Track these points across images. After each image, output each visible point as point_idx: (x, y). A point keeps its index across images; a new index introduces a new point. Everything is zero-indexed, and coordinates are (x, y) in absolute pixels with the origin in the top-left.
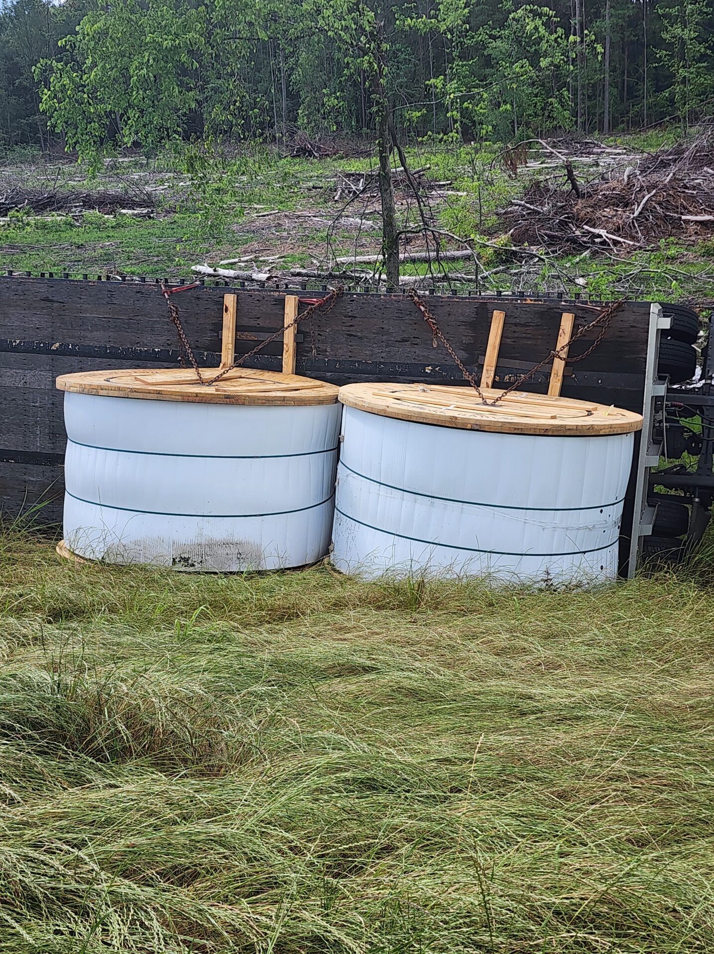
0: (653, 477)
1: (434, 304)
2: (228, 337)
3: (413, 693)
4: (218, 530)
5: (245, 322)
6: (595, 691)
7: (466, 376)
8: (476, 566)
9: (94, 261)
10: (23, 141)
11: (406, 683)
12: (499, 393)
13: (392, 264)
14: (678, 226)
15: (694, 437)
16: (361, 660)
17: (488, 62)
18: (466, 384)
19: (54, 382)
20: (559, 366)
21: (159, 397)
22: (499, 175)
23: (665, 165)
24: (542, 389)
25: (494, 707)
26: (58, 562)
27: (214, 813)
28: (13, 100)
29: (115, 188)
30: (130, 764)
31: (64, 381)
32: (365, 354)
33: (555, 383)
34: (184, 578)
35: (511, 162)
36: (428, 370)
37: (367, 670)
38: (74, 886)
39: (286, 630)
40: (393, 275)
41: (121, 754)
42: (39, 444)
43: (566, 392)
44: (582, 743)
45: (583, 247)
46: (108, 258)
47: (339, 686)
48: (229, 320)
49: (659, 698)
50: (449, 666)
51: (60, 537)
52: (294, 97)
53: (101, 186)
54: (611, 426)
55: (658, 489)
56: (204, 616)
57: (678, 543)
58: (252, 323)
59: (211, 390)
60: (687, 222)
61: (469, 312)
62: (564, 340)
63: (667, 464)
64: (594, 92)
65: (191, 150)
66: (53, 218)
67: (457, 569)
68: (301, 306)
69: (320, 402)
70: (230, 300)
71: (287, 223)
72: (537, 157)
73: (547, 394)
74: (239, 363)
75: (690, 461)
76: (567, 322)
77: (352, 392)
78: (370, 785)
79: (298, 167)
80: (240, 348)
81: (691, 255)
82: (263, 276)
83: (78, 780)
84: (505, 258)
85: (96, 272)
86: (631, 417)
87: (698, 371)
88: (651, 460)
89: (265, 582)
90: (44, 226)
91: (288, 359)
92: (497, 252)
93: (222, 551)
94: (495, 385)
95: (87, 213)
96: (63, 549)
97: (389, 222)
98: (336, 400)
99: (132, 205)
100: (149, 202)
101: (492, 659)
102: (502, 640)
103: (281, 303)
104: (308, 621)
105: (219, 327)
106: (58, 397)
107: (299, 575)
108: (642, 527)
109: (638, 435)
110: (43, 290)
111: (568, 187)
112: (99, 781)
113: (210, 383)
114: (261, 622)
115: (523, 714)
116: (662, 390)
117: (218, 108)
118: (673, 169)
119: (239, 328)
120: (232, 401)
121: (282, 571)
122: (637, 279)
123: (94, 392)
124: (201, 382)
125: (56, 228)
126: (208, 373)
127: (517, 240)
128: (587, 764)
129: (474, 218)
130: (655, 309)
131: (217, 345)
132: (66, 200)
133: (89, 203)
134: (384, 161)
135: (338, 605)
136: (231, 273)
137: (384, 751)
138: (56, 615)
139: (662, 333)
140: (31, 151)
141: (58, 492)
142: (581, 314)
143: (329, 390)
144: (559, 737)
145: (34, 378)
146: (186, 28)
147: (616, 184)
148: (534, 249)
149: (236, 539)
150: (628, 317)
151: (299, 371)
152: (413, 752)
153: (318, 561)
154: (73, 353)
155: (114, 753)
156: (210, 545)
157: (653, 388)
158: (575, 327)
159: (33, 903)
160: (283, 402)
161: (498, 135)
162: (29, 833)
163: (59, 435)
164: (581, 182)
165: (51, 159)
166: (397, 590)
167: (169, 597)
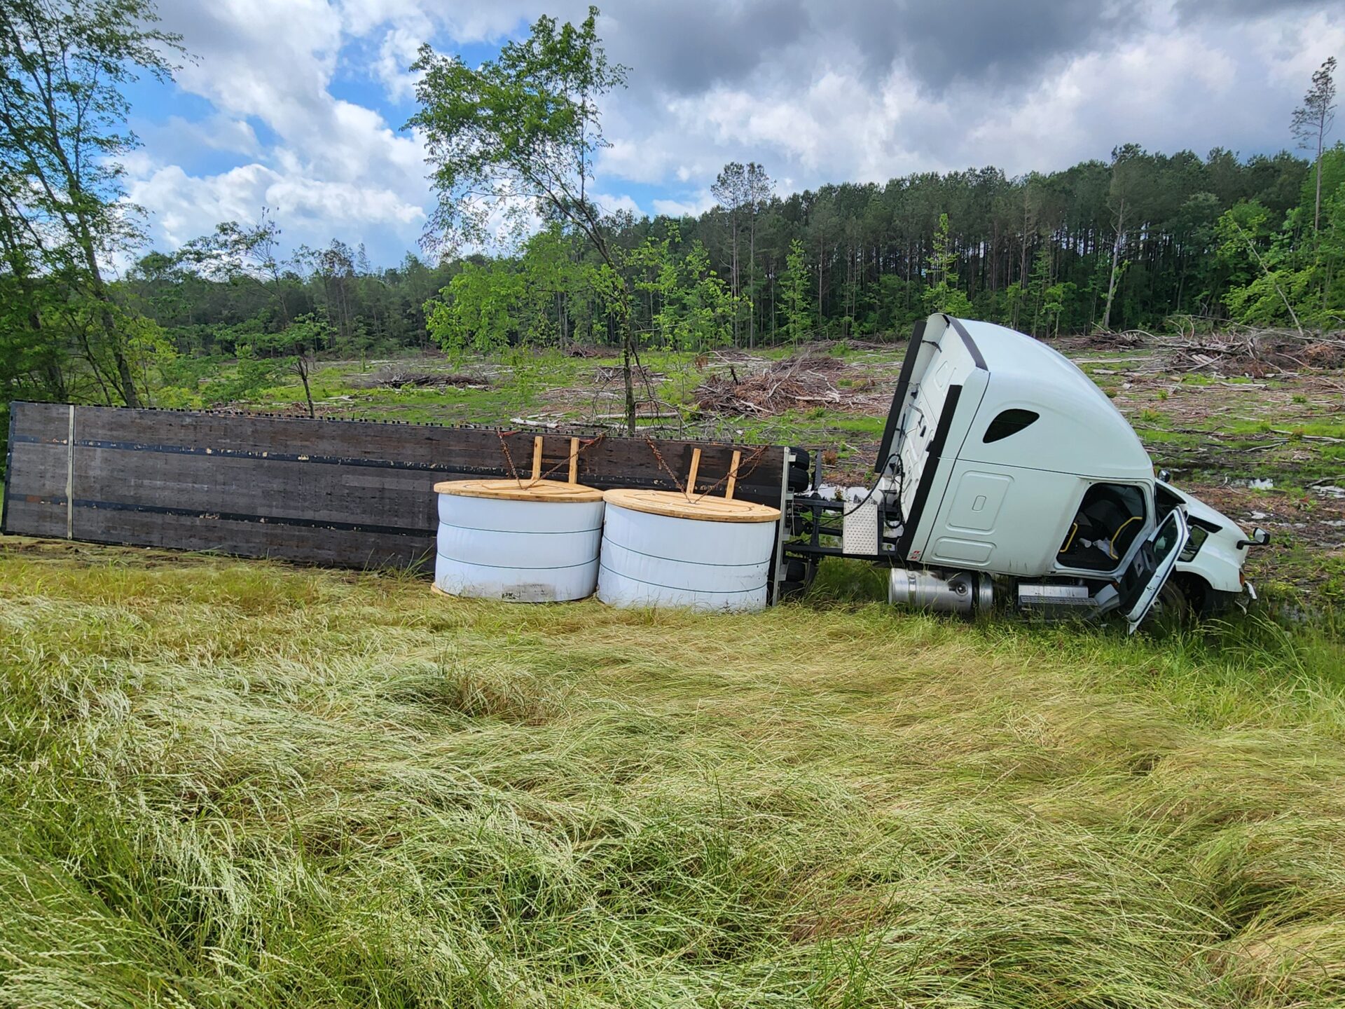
0: (786, 546)
1: (659, 444)
2: (537, 461)
3: (653, 675)
4: (529, 578)
5: (547, 453)
6: (759, 673)
7: (679, 486)
8: (686, 599)
9: (452, 415)
10: (410, 344)
11: (648, 669)
12: (698, 496)
13: (631, 420)
14: (793, 402)
15: (809, 524)
16: (621, 656)
17: (684, 307)
18: (679, 491)
19: (432, 487)
20: (732, 481)
21: (497, 497)
22: (693, 370)
23: (785, 368)
24: (723, 494)
25: (700, 683)
26: (434, 596)
27: (542, 747)
28: (405, 321)
29: (466, 374)
30: (487, 719)
31: (438, 487)
32: (618, 473)
33: (730, 491)
34: (510, 606)
35: (699, 363)
36: (656, 482)
37: (624, 661)
38: (462, 792)
39: (573, 638)
40: (632, 426)
41: (480, 712)
42: (421, 524)
43: (736, 496)
44: (754, 704)
45: (740, 413)
46: (460, 414)
47: (611, 672)
48: (538, 452)
49: (796, 676)
50: (672, 658)
51: (433, 580)
52: (572, 324)
53: (454, 372)
54: (763, 517)
55: (789, 553)
56: (525, 629)
57: (802, 585)
58: (551, 453)
59: (527, 493)
60: (799, 400)
61: (680, 449)
62: (735, 466)
63: (794, 538)
64: (744, 326)
65: (514, 352)
66: (426, 390)
67: (674, 601)
68: (581, 444)
69: (592, 500)
70: (538, 440)
71: (567, 395)
72: (713, 361)
73: (724, 496)
74: (543, 476)
75: (806, 537)
76: (736, 456)
77: (613, 495)
78: (633, 730)
79: (575, 363)
80: (544, 468)
81: (800, 419)
82: (553, 425)
83: (457, 728)
84: (696, 418)
85: (456, 423)
86: (773, 512)
87: (810, 486)
88: (785, 537)
89: (560, 609)
90: (422, 395)
91: (572, 474)
92: (692, 415)
93: (532, 590)
94: (695, 492)
95: (448, 387)
96: (436, 587)
97: (629, 397)
98: (602, 499)
99: (476, 383)
100: (485, 381)
101: (697, 654)
102: (703, 643)
103: (569, 442)
104: (587, 632)
105: (531, 455)
106: (434, 497)
107: (578, 604)
108: (780, 576)
109: (778, 522)
110: (427, 434)
111: (732, 378)
112: (471, 730)
113: (526, 488)
114: (558, 632)
115: (717, 686)
116: (791, 496)
117: (531, 329)
118: (790, 371)
119: (543, 456)
120: (539, 499)
121: (569, 602)
122: (773, 432)
123: (457, 494)
124: (521, 488)
125: (429, 396)
126: (525, 483)
127: (703, 407)
128: (757, 716)
129: (678, 395)
130: (787, 450)
131: (530, 466)
132: (436, 379)
133: (449, 382)
134: (627, 361)
135: (605, 623)
136: (535, 423)
137: (639, 710)
138: (436, 628)
139: (791, 464)
140: (416, 350)
141: (434, 552)
142: (745, 452)
143: (597, 493)
144: (739, 701)
145: (420, 485)
146: (514, 284)
147: (758, 379)
148: (713, 413)
149: (540, 583)
150: (771, 454)
151: (579, 482)
152: (655, 710)
153: (590, 596)
154: (443, 470)
155: (478, 713)
156: (525, 586)
157: (786, 495)
158: (741, 459)
159: (438, 803)
160: (571, 500)
161: (696, 348)
162: (432, 760)
163: (434, 518)
164: (738, 376)
165: (426, 355)
166: (640, 614)
167: (501, 619)
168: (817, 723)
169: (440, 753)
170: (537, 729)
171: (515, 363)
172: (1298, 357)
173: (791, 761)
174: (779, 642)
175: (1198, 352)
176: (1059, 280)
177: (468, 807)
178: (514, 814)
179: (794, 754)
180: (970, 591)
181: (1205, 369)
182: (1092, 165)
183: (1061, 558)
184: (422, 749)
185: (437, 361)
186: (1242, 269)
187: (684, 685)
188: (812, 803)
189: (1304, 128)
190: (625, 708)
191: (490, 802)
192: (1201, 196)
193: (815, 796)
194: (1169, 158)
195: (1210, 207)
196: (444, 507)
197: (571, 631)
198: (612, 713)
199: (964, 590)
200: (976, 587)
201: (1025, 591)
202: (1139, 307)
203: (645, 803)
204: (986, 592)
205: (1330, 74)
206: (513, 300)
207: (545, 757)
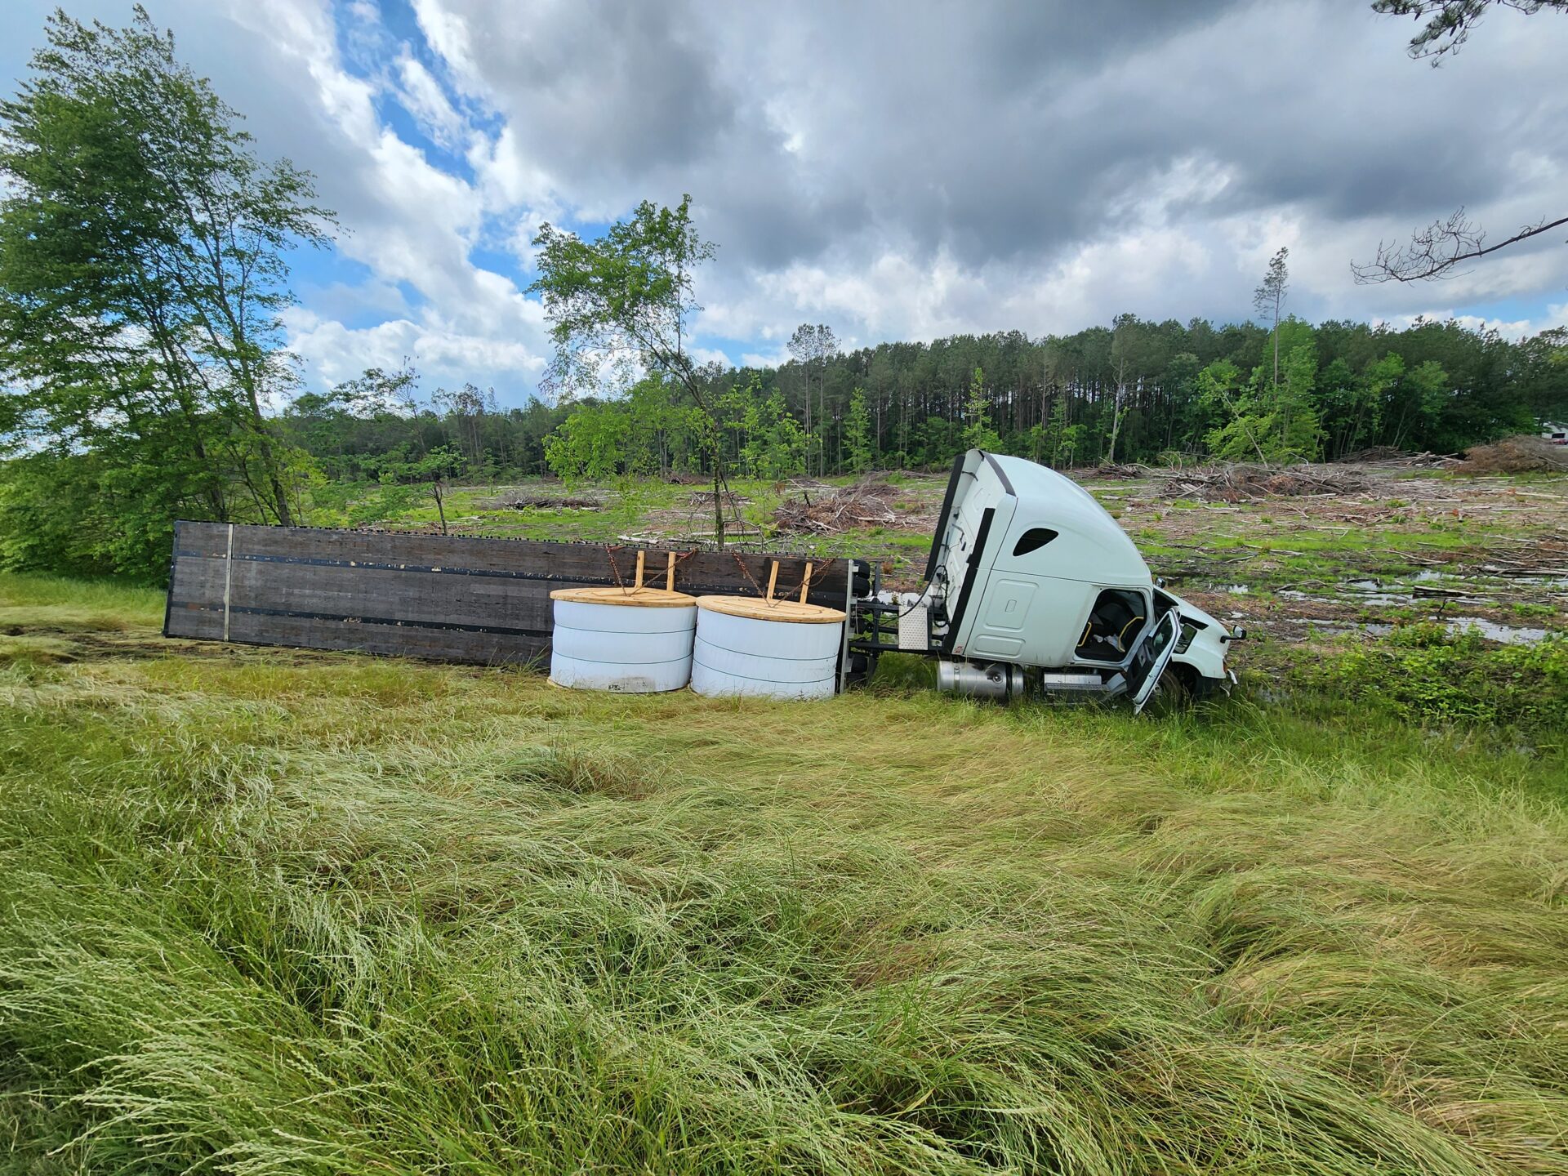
0: (851, 643)
1: (744, 557)
2: (639, 572)
3: (738, 755)
4: (632, 671)
5: (648, 565)
6: (828, 752)
7: (760, 593)
8: (767, 689)
9: (567, 533)
10: (532, 472)
11: (734, 750)
12: (777, 601)
13: (720, 537)
14: (856, 522)
15: (870, 624)
16: (710, 738)
17: (765, 443)
18: (760, 597)
19: (548, 595)
20: (805, 589)
21: (605, 602)
22: (772, 495)
23: (850, 493)
24: (797, 600)
25: (779, 761)
26: (550, 688)
28: (528, 453)
29: (580, 497)
31: (554, 594)
32: (709, 582)
33: (804, 597)
34: (615, 696)
35: (778, 489)
36: (741, 590)
37: (713, 743)
39: (670, 723)
40: (721, 542)
41: (588, 789)
42: (539, 626)
43: (808, 601)
44: (823, 778)
45: (812, 531)
46: (575, 532)
47: (700, 751)
48: (640, 564)
49: (860, 754)
50: (754, 740)
51: (549, 674)
52: (671, 457)
53: (570, 497)
54: (831, 618)
55: (853, 649)
56: (628, 716)
57: (864, 676)
58: (652, 565)
59: (630, 599)
60: (861, 520)
61: (761, 562)
62: (807, 576)
63: (858, 636)
64: (816, 458)
65: (621, 479)
66: (545, 511)
67: (757, 690)
68: (677, 557)
69: (687, 605)
70: (641, 554)
71: (666, 516)
72: (789, 487)
73: (799, 601)
74: (644, 585)
75: (868, 635)
76: (809, 567)
77: (703, 600)
78: (720, 803)
79: (673, 488)
80: (646, 577)
81: (863, 536)
82: (654, 541)
83: (566, 804)
84: (775, 535)
85: (571, 539)
86: (840, 614)
87: (871, 592)
88: (850, 635)
89: (659, 698)
90: (542, 515)
91: (670, 583)
92: (772, 533)
93: (635, 682)
94: (774, 597)
95: (564, 509)
96: (551, 680)
97: (719, 517)
98: (695, 604)
99: (588, 505)
100: (596, 504)
101: (776, 736)
102: (781, 727)
103: (667, 555)
104: (681, 718)
105: (635, 567)
106: (549, 604)
107: (674, 694)
108: (847, 668)
109: (844, 623)
110: (545, 549)
111: (805, 502)
112: (578, 805)
113: (630, 595)
114: (657, 718)
115: (793, 764)
116: (855, 601)
117: (636, 460)
118: (854, 496)
119: (645, 568)
120: (641, 604)
121: (666, 692)
122: (839, 547)
123: (571, 600)
124: (626, 595)
125: (548, 516)
126: (629, 590)
127: (781, 526)
128: (826, 789)
129: (761, 516)
130: (851, 562)
131: (634, 576)
132: (554, 502)
134: (717, 487)
135: (697, 710)
136: (638, 540)
137: (725, 784)
138: (550, 716)
139: (855, 574)
140: (536, 478)
141: (549, 650)
142: (816, 564)
143: (691, 599)
144: (812, 775)
145: (538, 592)
146: (621, 423)
147: (827, 502)
148: (789, 531)
149: (641, 675)
150: (838, 566)
151: (675, 589)
152: (739, 785)
153: (685, 686)
154: (559, 580)
155: (585, 791)
156: (628, 679)
157: (850, 600)
158: (813, 570)
159: (547, 871)
160: (668, 605)
161: (775, 477)
163: (550, 620)
164: (811, 500)
165: (545, 482)
166: (727, 702)
167: (608, 707)
168: (877, 794)
169: (550, 826)
170: (635, 804)
171: (622, 489)
172: (1265, 486)
173: (855, 827)
174: (846, 724)
175: (1185, 481)
176: (1073, 423)
177: (574, 874)
178: (614, 879)
179: (858, 821)
180: (1004, 680)
181: (1191, 495)
182: (1097, 329)
183: (1079, 652)
184: (536, 823)
185: (554, 487)
186: (1218, 415)
187: (765, 762)
188: (873, 864)
189: (1264, 302)
190: (713, 784)
191: (593, 868)
192: (1184, 356)
193: (875, 858)
194: (1158, 325)
195: (1192, 365)
196: (559, 611)
197: (668, 717)
198: (703, 788)
199: (999, 679)
200: (1009, 676)
201: (1050, 679)
202: (1137, 445)
203: (729, 867)
204: (1018, 681)
205: (1284, 261)
206: (619, 436)
207: (643, 828)
